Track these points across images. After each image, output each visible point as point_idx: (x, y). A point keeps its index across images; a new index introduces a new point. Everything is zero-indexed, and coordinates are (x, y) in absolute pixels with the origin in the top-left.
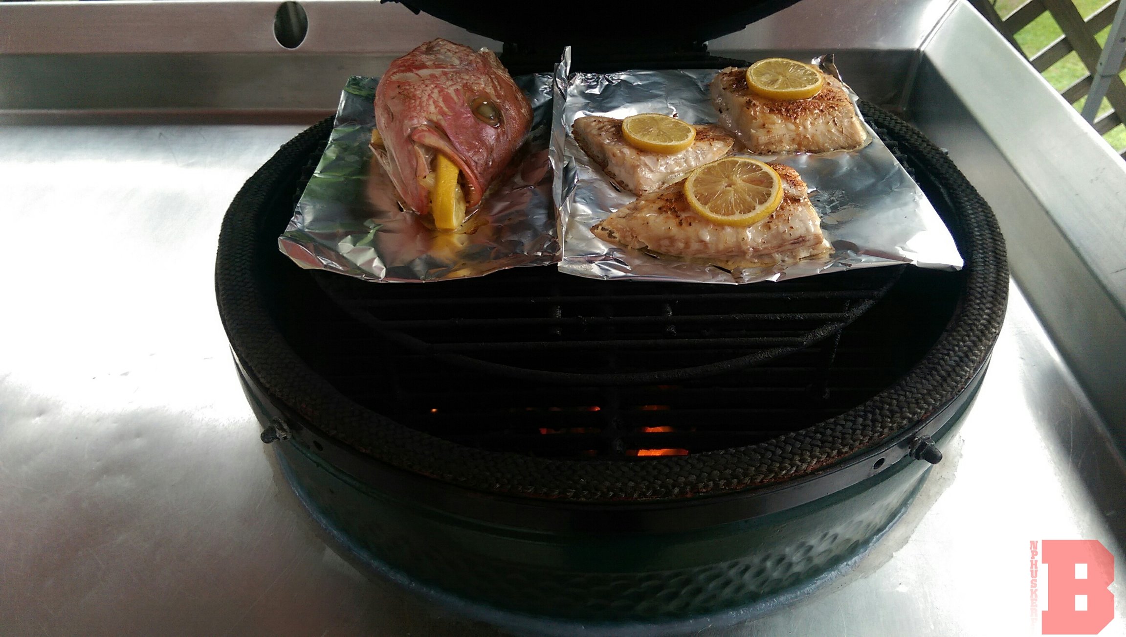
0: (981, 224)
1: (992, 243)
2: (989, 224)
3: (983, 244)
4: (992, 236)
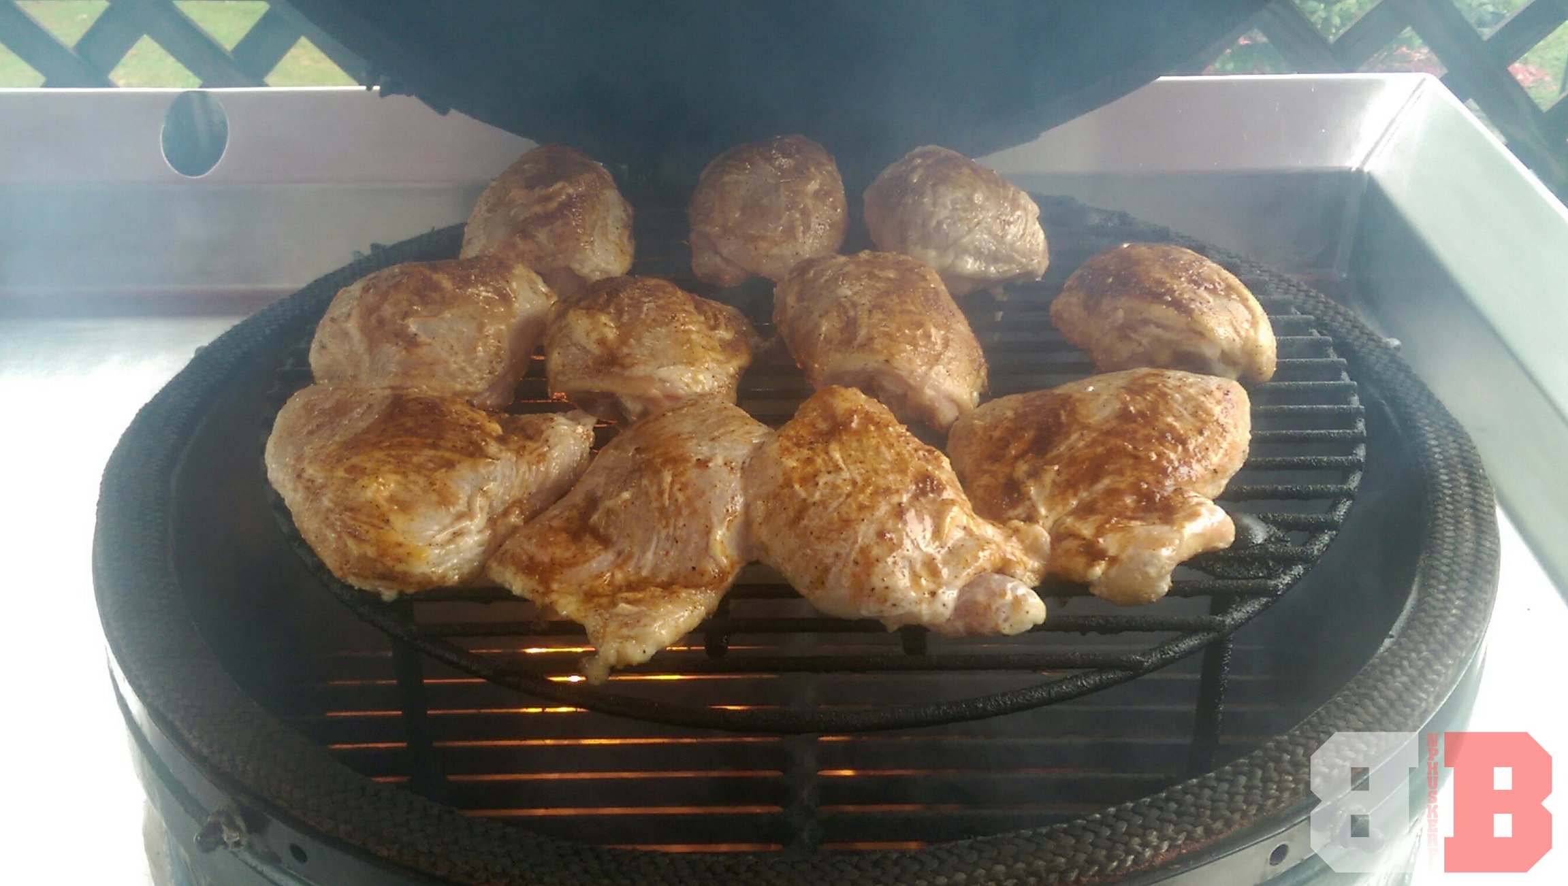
0: (1452, 462)
1: (1470, 493)
2: (1466, 462)
3: (1453, 494)
4: (1470, 482)
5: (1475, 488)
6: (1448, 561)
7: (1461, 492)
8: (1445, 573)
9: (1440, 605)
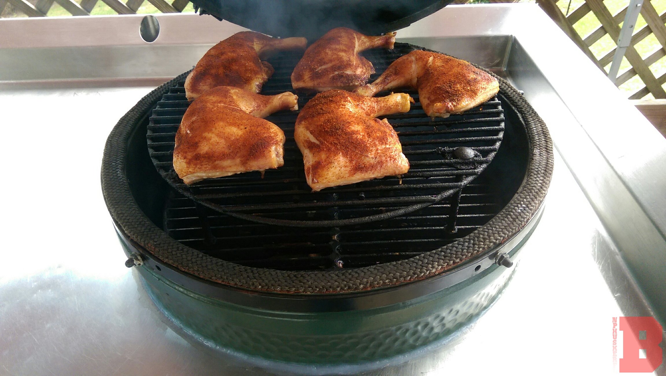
0: (540, 133)
1: (545, 143)
2: (544, 133)
3: (540, 144)
4: (545, 139)
5: (547, 142)
6: (537, 167)
7: (542, 143)
8: (536, 171)
9: (534, 182)
